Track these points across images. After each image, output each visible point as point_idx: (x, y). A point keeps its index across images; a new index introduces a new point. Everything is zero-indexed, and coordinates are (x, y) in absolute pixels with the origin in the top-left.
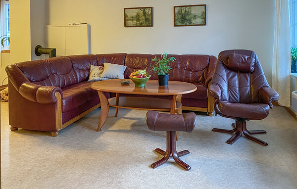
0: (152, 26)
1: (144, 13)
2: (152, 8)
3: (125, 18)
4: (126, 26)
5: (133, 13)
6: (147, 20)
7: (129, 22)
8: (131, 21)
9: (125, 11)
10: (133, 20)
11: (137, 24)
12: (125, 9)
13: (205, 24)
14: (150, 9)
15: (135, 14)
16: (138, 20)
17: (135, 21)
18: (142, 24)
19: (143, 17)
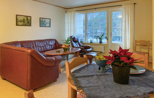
0: (31, 26)
1: (27, 19)
2: (31, 17)
3: (16, 20)
4: (17, 25)
5: (22, 18)
6: (28, 22)
7: (19, 23)
8: (20, 23)
9: (16, 16)
10: (21, 22)
11: (23, 24)
12: (17, 15)
13: (50, 27)
14: (30, 17)
15: (22, 19)
16: (24, 22)
17: (23, 23)
18: (26, 24)
19: (27, 21)
